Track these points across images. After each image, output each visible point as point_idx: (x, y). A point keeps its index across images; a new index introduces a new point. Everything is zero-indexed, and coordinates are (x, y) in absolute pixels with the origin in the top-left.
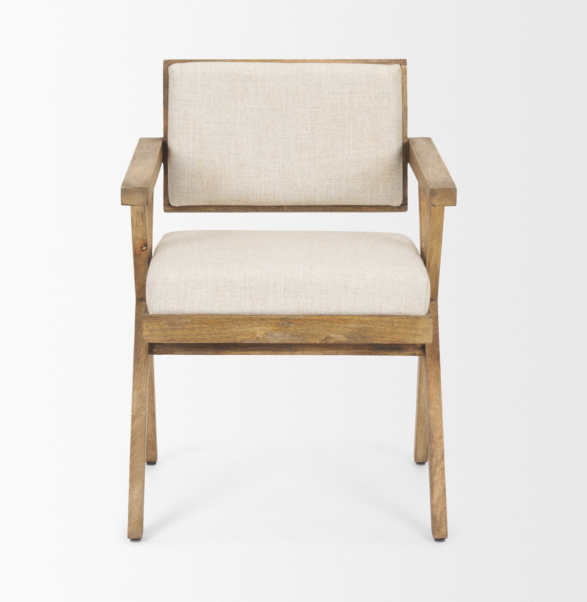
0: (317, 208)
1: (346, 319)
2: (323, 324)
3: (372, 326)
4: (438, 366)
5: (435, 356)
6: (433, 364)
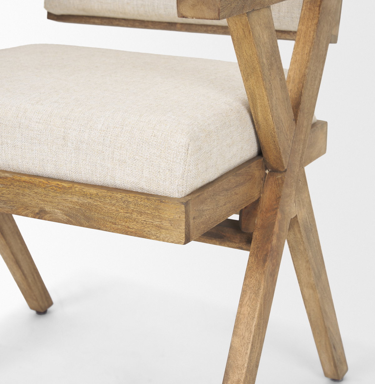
0: (215, 28)
1: (64, 188)
2: (36, 191)
3: (99, 203)
4: (263, 272)
5: (262, 257)
6: (256, 269)
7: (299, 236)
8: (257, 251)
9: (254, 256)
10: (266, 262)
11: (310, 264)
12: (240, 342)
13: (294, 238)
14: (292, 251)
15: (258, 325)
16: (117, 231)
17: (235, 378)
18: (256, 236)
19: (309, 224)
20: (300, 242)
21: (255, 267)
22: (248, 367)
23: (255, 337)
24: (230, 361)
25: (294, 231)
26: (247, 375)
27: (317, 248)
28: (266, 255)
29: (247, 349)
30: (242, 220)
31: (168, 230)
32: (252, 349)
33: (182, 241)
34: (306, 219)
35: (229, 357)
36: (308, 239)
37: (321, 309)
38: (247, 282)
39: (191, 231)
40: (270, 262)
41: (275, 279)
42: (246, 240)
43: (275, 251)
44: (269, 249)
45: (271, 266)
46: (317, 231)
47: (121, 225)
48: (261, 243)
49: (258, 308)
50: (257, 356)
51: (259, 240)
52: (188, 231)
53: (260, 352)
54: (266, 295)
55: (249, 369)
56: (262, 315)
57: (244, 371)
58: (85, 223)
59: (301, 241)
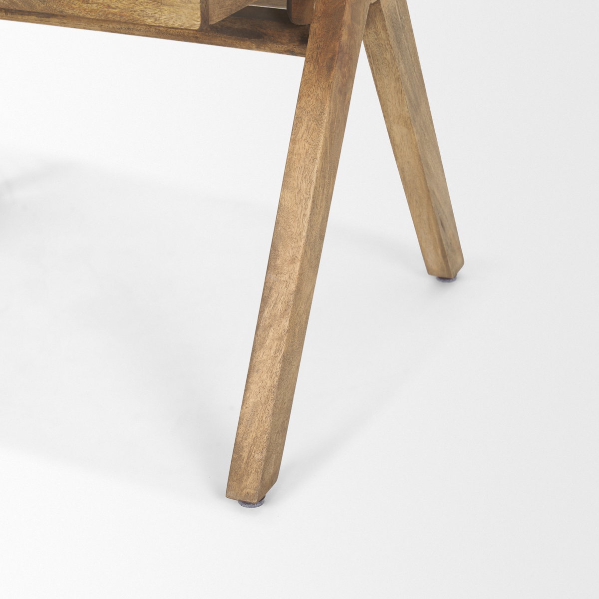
4: (327, 86)
5: (325, 63)
6: (316, 82)
7: (383, 35)
8: (317, 54)
9: (312, 62)
10: (332, 71)
11: (401, 82)
12: (293, 198)
13: (376, 39)
14: (372, 62)
15: (322, 170)
16: (91, 14)
17: (288, 254)
18: (315, 29)
19: (399, 18)
20: (385, 46)
21: (314, 79)
22: (307, 236)
23: (318, 189)
24: (279, 229)
25: (375, 28)
26: (307, 250)
27: (413, 59)
28: (332, 59)
29: (306, 209)
30: (293, 5)
31: (172, 6)
32: (314, 208)
33: (196, 23)
34: (395, 8)
35: (277, 223)
36: (399, 42)
37: (420, 159)
38: (303, 103)
39: (211, 7)
40: (339, 70)
41: (347, 99)
42: (300, 38)
43: (346, 53)
44: (337, 49)
45: (340, 77)
46: (411, 30)
47: (96, 3)
48: (323, 40)
49: (321, 144)
50: (322, 220)
51: (320, 36)
52: (206, 6)
53: (326, 215)
54: (333, 123)
55: (310, 240)
56: (328, 154)
57: (302, 243)
58: (39, 5)
59: (387, 44)
